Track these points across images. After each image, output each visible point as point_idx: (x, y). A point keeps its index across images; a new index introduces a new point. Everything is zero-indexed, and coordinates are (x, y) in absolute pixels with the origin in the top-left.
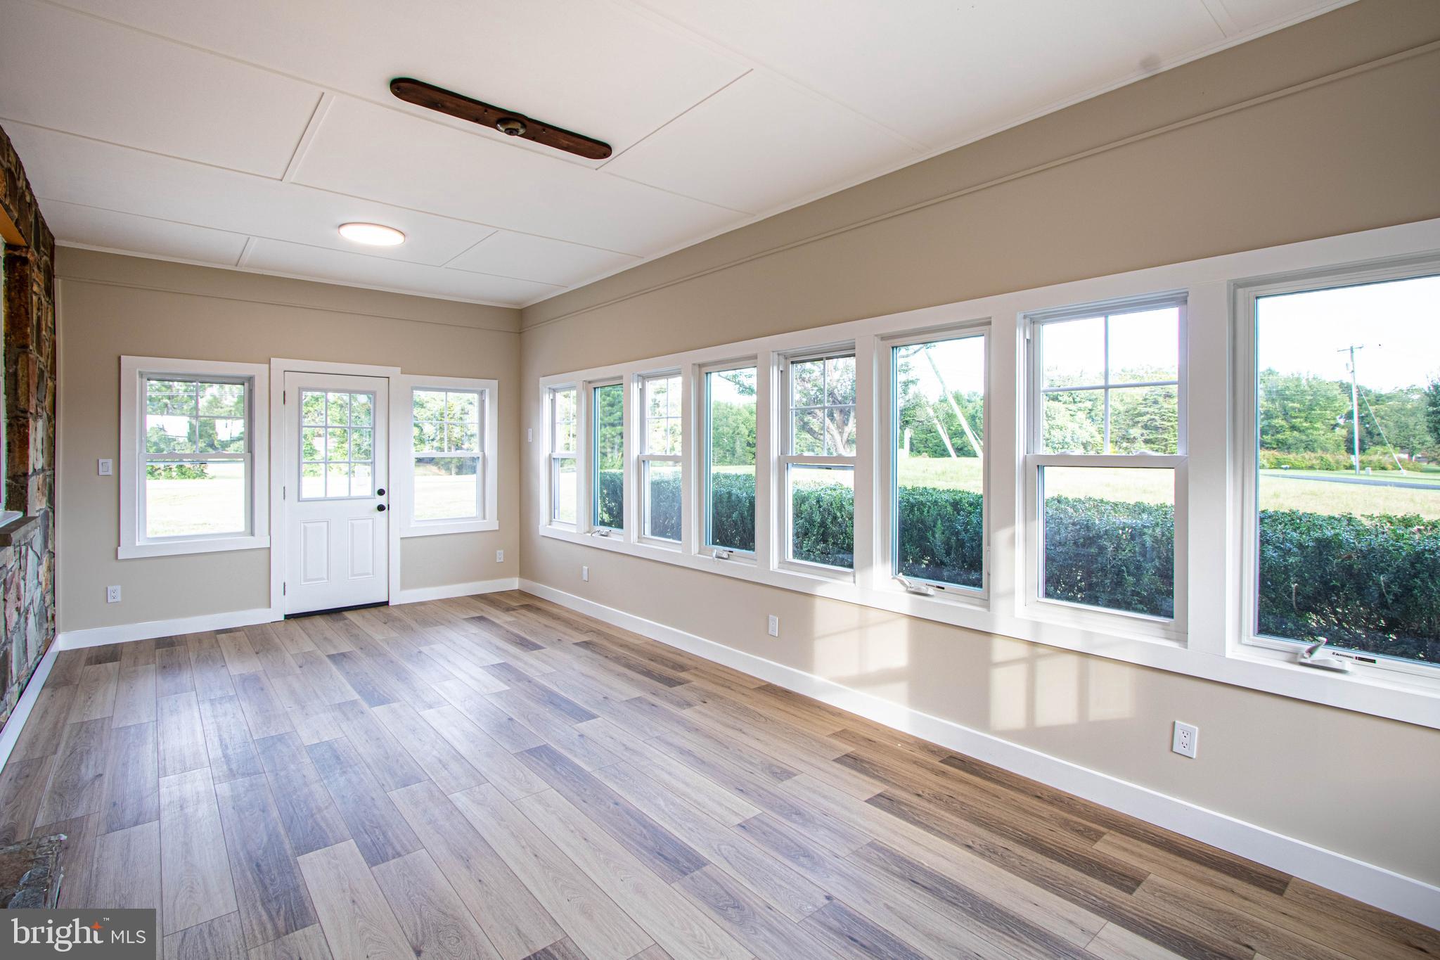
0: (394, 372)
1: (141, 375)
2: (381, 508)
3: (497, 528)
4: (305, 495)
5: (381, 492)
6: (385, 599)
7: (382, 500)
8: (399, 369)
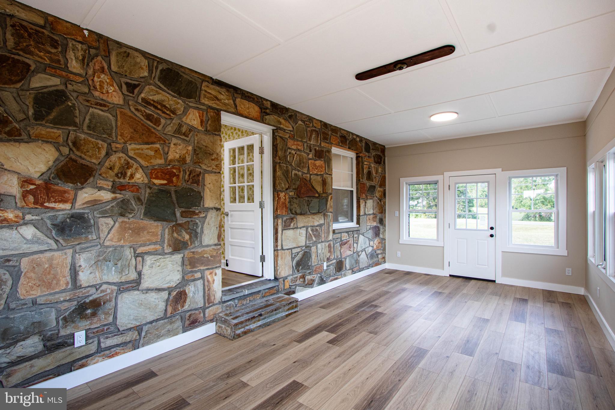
0: (498, 171)
1: (406, 183)
2: (492, 236)
3: (566, 255)
4: (458, 227)
5: (492, 228)
6: (494, 279)
7: (492, 232)
8: (501, 169)
